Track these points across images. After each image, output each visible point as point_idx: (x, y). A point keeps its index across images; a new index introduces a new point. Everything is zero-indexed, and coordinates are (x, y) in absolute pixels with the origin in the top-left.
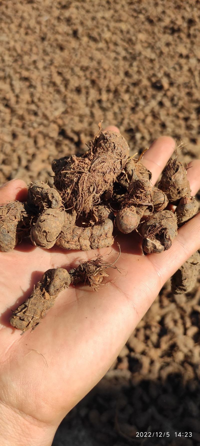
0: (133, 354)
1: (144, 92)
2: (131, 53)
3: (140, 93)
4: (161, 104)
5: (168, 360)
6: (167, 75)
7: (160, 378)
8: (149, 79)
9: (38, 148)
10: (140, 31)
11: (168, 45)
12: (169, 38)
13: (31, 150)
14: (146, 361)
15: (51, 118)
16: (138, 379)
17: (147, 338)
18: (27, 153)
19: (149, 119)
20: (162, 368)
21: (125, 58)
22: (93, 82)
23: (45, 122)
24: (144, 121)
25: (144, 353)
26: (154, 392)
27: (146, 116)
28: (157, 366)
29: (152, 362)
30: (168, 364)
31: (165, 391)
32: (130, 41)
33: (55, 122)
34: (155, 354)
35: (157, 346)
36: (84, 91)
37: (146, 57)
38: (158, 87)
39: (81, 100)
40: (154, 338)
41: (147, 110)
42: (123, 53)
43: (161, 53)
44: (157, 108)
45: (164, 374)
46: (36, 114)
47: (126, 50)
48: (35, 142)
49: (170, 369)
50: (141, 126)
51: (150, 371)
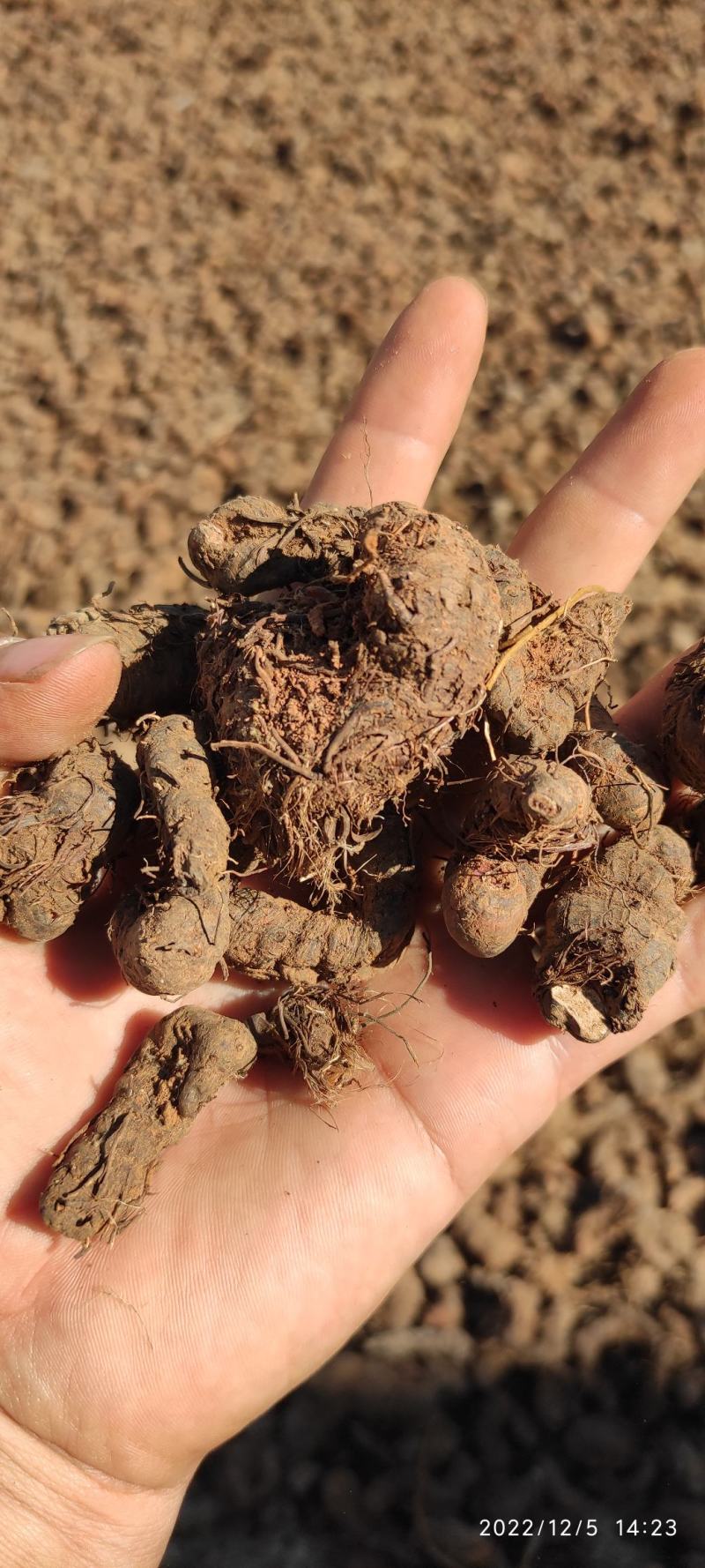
0: (478, 1274)
1: (521, 358)
2: (477, 223)
3: (509, 359)
4: (582, 398)
5: (604, 1294)
6: (604, 297)
7: (573, 1360)
8: (541, 311)
9: (150, 551)
10: (508, 146)
11: (607, 192)
12: (609, 168)
13: (128, 557)
14: (524, 1300)
15: (198, 446)
16: (496, 1361)
17: (529, 1217)
18: (112, 568)
19: (540, 452)
20: (581, 1324)
21: (456, 240)
22: (345, 323)
23: (177, 460)
24: (520, 457)
25: (517, 1271)
26: (553, 1408)
27: (530, 439)
28: (565, 1315)
29: (547, 1304)
30: (602, 1311)
31: (590, 1404)
32: (474, 181)
33: (209, 459)
34: (558, 1273)
35: (565, 1245)
36: (311, 353)
37: (529, 237)
38: (570, 337)
39: (301, 387)
40: (554, 1217)
41: (534, 418)
42: (450, 222)
43: (584, 222)
44: (567, 412)
45: (590, 1345)
46: (143, 431)
47: (459, 209)
48: (142, 530)
49: (609, 1329)
50: (512, 473)
51: (539, 1335)
